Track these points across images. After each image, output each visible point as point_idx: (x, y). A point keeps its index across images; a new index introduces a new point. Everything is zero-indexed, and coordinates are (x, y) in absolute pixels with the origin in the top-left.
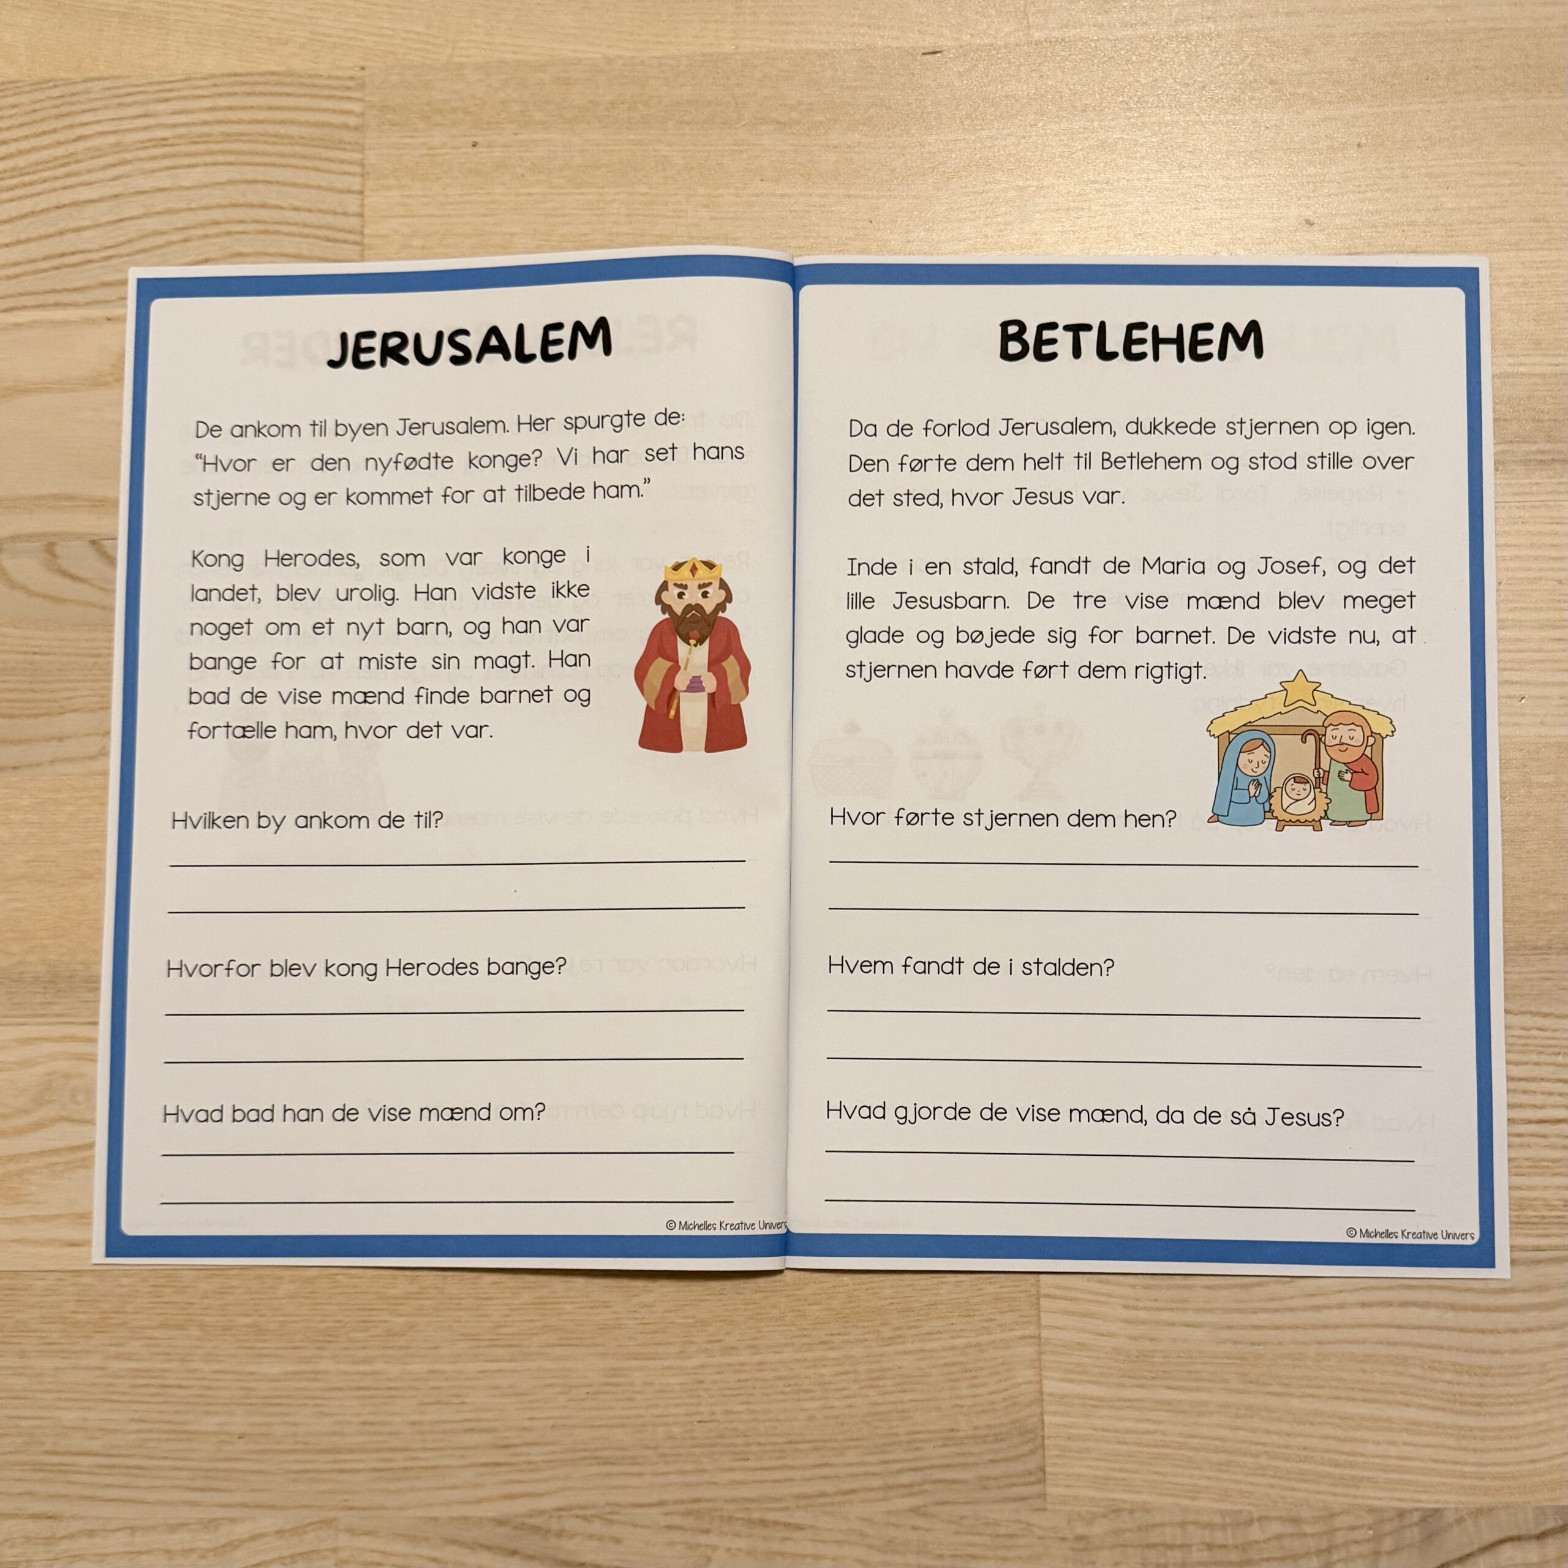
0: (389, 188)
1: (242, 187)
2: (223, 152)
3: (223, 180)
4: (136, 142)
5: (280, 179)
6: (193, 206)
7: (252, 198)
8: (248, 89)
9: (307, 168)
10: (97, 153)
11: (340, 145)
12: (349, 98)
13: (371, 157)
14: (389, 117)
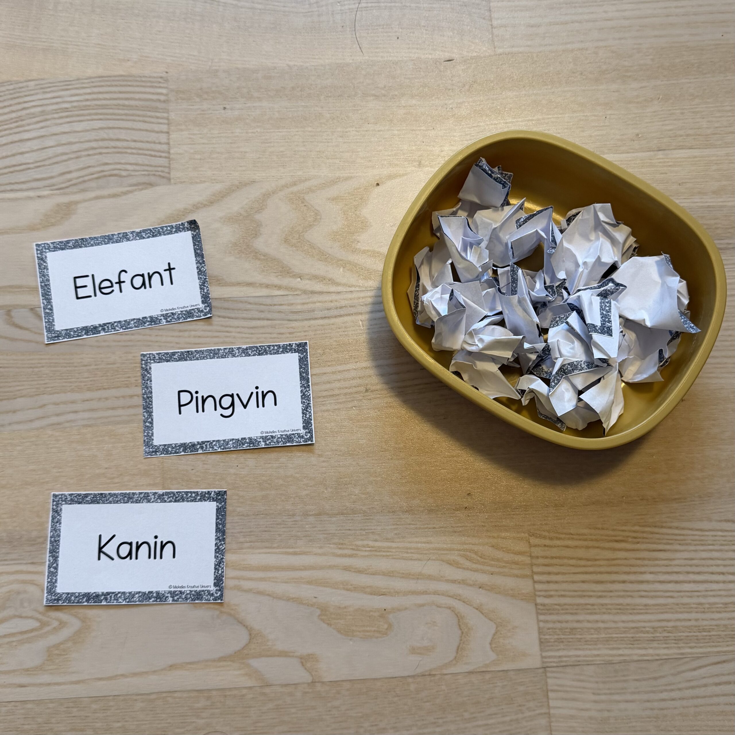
0: (182, 130)
1: (106, 131)
2: (96, 114)
3: (97, 128)
4: (53, 110)
5: (127, 126)
6: (81, 140)
7: (112, 136)
8: (109, 83)
9: (140, 121)
10: (31, 116)
11: (156, 109)
12: (160, 87)
13: (172, 116)
14: (181, 95)
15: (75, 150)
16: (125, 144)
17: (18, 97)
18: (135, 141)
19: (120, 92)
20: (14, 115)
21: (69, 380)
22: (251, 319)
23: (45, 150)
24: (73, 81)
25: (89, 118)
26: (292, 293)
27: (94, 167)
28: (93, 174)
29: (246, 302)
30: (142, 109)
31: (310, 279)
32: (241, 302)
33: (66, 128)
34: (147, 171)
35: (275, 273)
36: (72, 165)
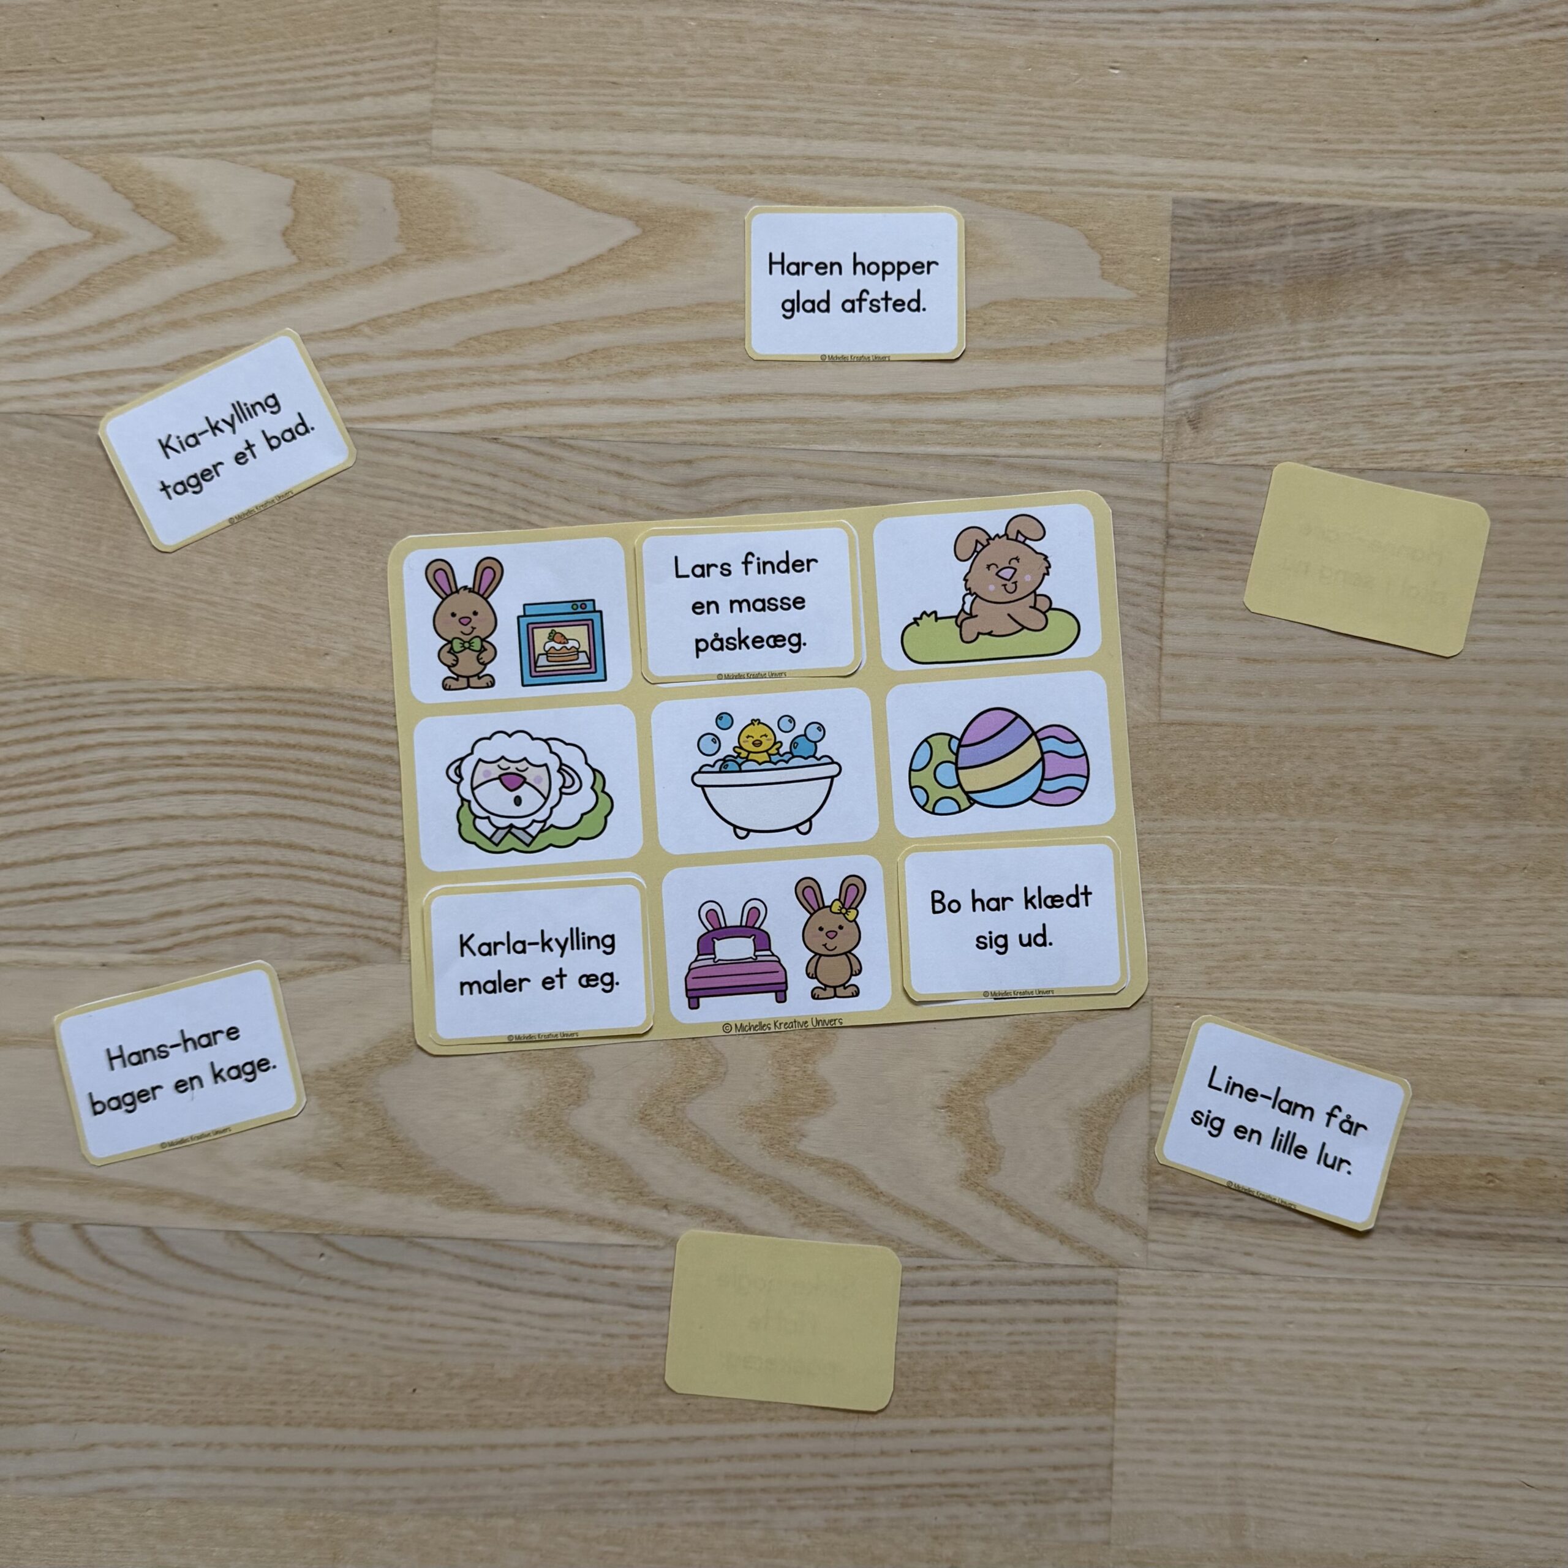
15: (194, 861)
16: (305, 857)
17: (68, 718)
18: (329, 853)
19: (304, 731)
20: (55, 762)
21: (146, 1396)
22: (549, 1295)
23: (122, 855)
24: (197, 690)
25: (229, 786)
26: (645, 1242)
27: (231, 905)
28: (228, 923)
29: (541, 1254)
30: (350, 776)
31: (686, 1213)
32: (531, 1252)
33: (175, 805)
34: (351, 926)
35: (614, 1191)
36: (183, 898)
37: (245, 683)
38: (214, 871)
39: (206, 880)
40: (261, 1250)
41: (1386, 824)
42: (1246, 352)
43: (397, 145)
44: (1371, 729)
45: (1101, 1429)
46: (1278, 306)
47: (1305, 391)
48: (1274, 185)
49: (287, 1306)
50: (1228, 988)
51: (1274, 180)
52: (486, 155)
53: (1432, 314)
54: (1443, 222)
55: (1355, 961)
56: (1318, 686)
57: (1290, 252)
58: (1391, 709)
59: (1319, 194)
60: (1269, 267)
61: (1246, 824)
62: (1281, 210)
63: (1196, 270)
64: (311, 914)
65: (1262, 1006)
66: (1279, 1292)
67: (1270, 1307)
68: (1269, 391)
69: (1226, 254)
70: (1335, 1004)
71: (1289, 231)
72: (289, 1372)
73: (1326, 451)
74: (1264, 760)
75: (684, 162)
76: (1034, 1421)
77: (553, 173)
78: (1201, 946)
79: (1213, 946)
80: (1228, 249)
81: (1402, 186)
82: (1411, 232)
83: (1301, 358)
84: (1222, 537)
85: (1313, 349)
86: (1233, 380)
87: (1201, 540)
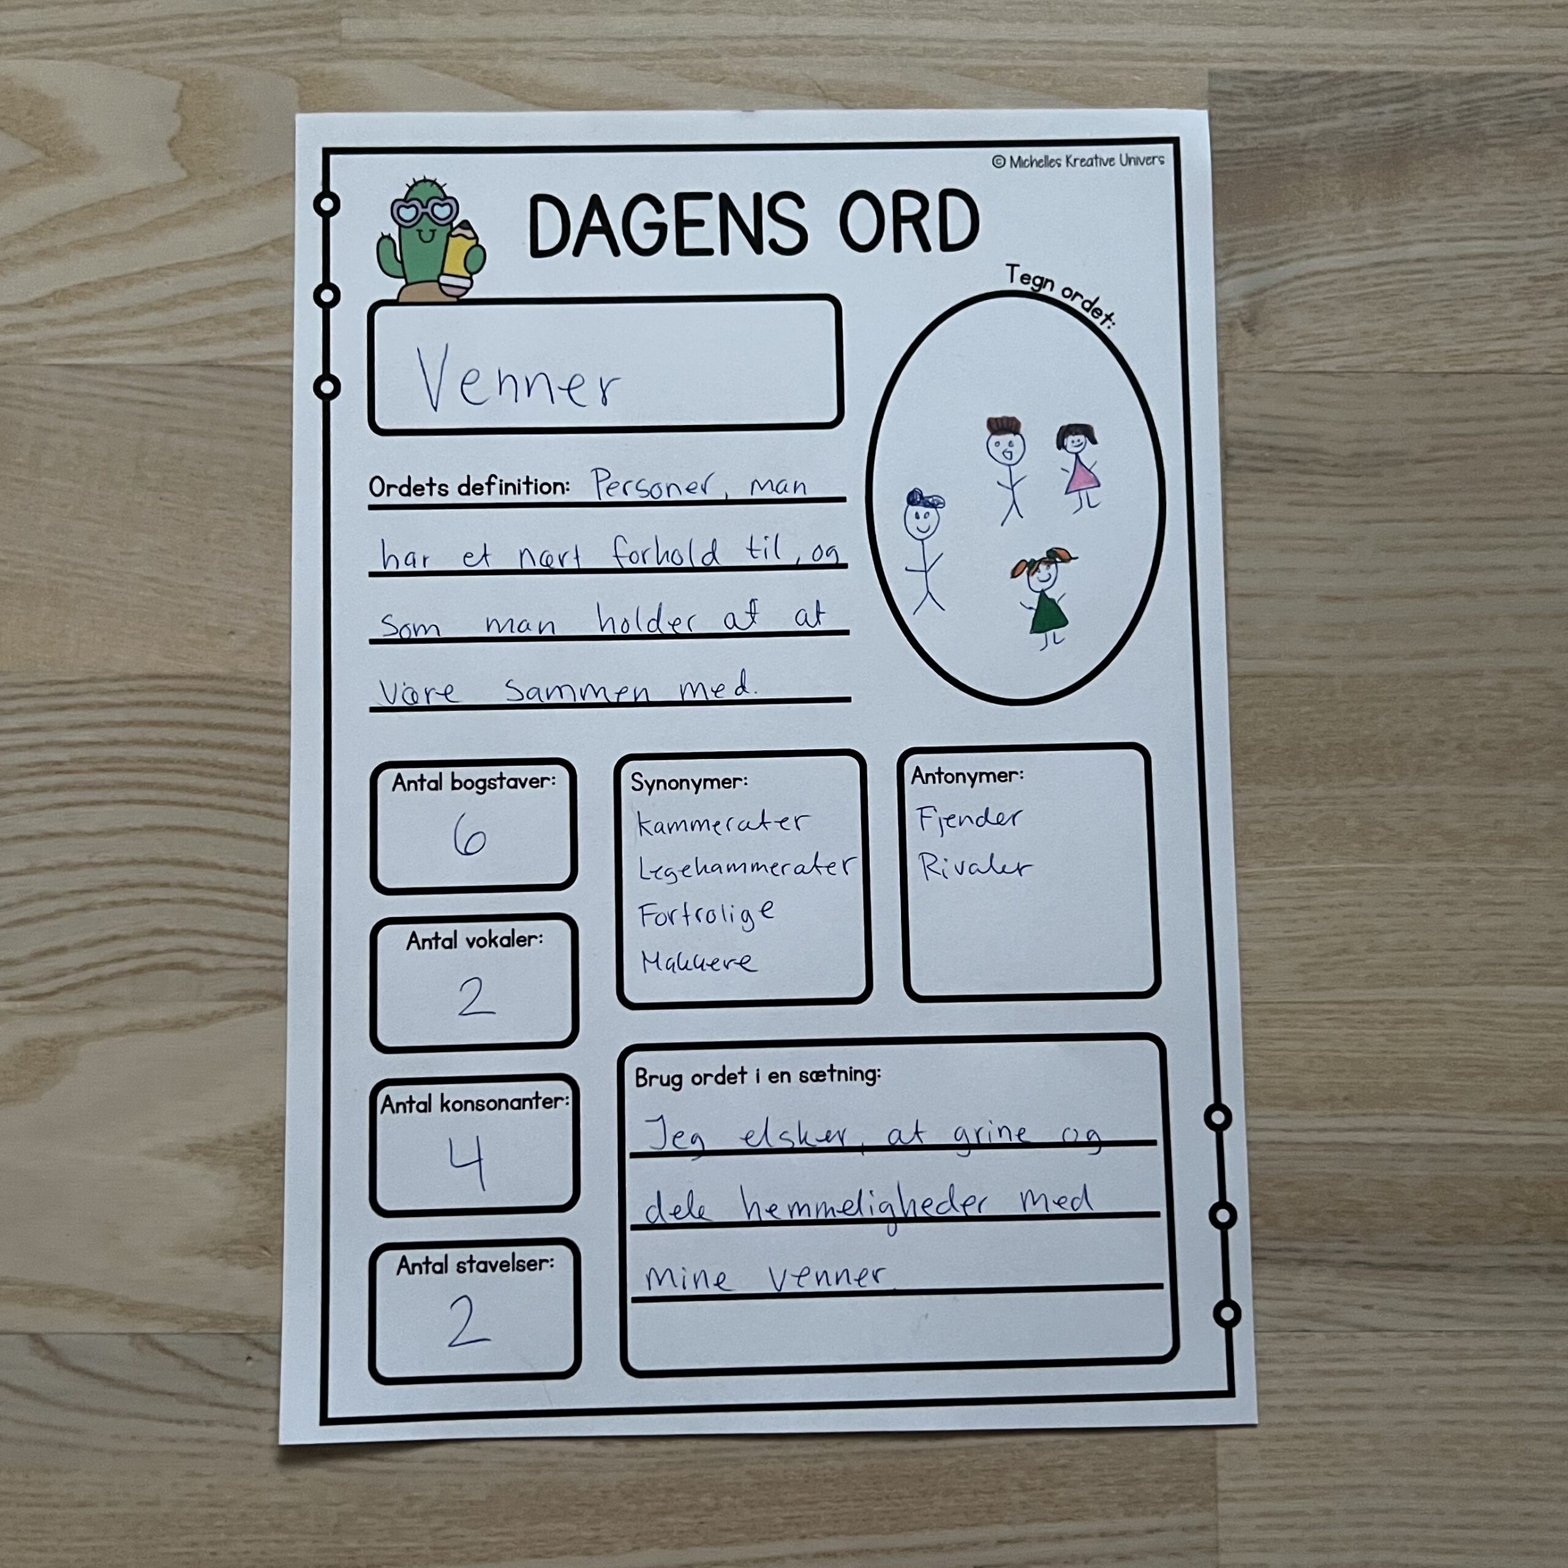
37: (134, 672)
38: (106, 897)
39: (96, 909)
40: (173, 1354)
41: (1501, 785)
42: (1304, 243)
43: (302, 38)
44: (1477, 674)
45: (1202, 1528)
46: (1338, 190)
47: (1376, 285)
48: (1325, 51)
49: (209, 1423)
50: (1329, 989)
51: (1325, 46)
52: (405, 47)
53: (1516, 192)
54: (1523, 86)
55: (1475, 949)
56: (1413, 626)
57: (1348, 127)
58: (1498, 650)
59: (1377, 60)
60: (1324, 145)
61: (1337, 793)
62: (1333, 80)
63: (1240, 151)
64: (221, 944)
65: (1368, 1008)
66: (1405, 1350)
67: (1395, 1369)
68: (1335, 286)
69: (1274, 132)
70: (1454, 1002)
71: (1345, 103)
72: (211, 1505)
73: (1400, 353)
74: (1354, 715)
75: (638, 46)
76: (1123, 1523)
77: (484, 64)
78: (1293, 939)
79: (1308, 938)
80: (1276, 127)
81: (1473, 47)
82: (1486, 99)
83: (1368, 249)
84: (1290, 455)
85: (1380, 237)
86: (1292, 274)
87: (1266, 459)
